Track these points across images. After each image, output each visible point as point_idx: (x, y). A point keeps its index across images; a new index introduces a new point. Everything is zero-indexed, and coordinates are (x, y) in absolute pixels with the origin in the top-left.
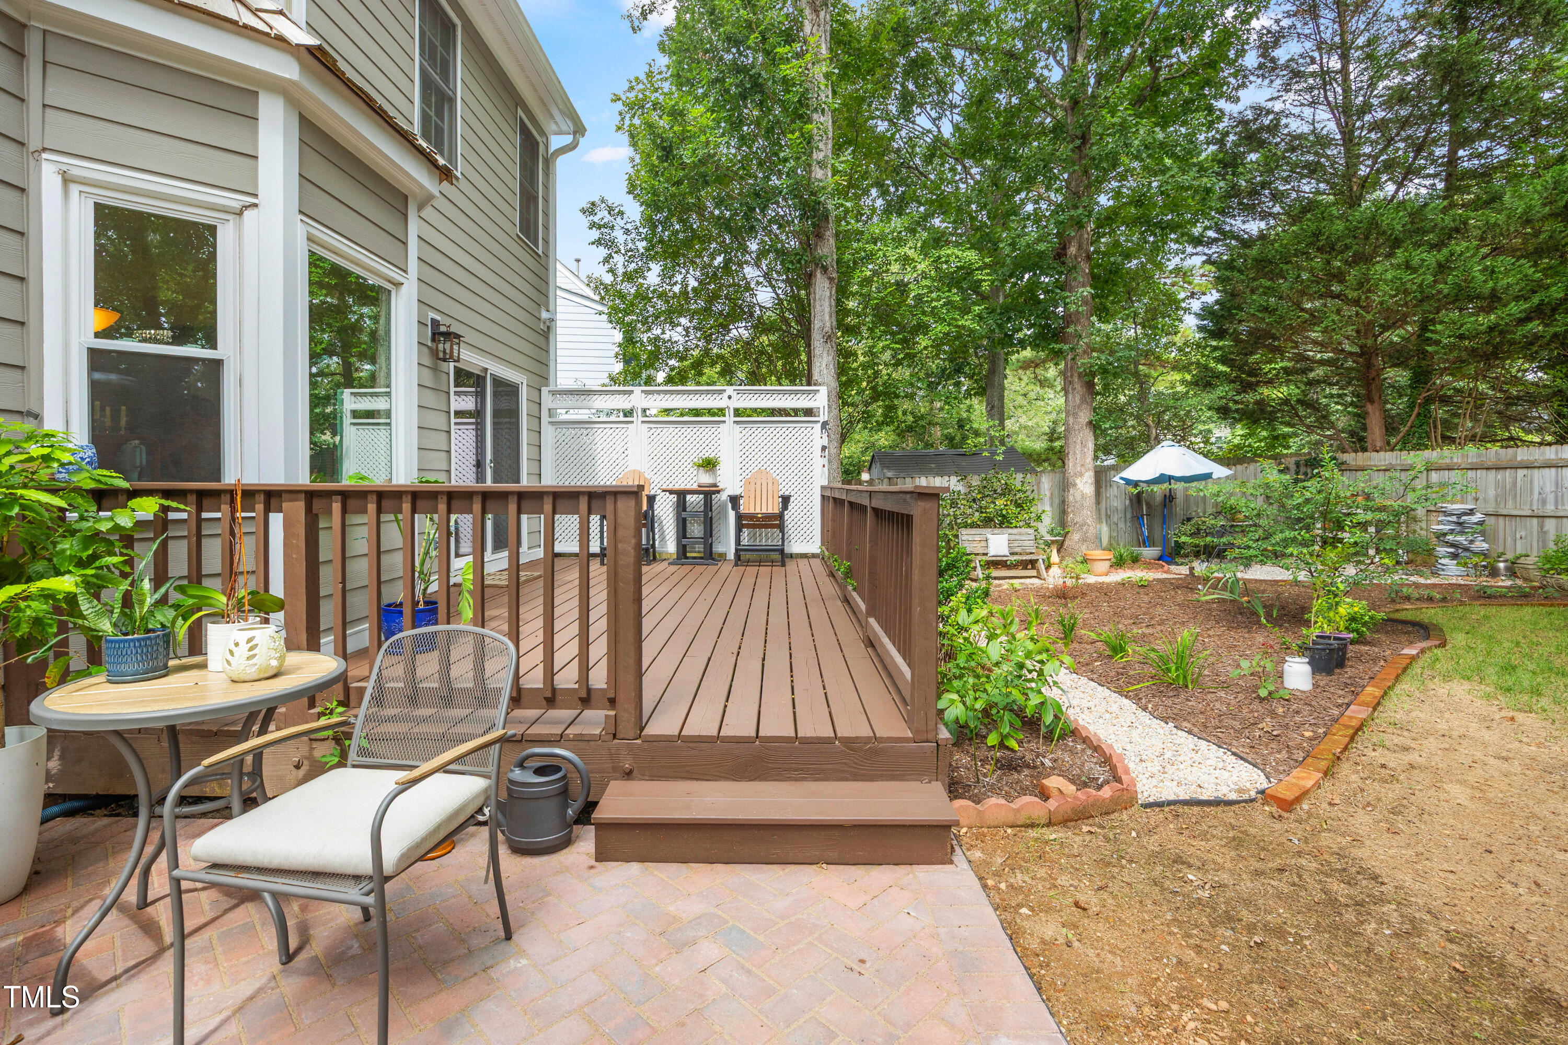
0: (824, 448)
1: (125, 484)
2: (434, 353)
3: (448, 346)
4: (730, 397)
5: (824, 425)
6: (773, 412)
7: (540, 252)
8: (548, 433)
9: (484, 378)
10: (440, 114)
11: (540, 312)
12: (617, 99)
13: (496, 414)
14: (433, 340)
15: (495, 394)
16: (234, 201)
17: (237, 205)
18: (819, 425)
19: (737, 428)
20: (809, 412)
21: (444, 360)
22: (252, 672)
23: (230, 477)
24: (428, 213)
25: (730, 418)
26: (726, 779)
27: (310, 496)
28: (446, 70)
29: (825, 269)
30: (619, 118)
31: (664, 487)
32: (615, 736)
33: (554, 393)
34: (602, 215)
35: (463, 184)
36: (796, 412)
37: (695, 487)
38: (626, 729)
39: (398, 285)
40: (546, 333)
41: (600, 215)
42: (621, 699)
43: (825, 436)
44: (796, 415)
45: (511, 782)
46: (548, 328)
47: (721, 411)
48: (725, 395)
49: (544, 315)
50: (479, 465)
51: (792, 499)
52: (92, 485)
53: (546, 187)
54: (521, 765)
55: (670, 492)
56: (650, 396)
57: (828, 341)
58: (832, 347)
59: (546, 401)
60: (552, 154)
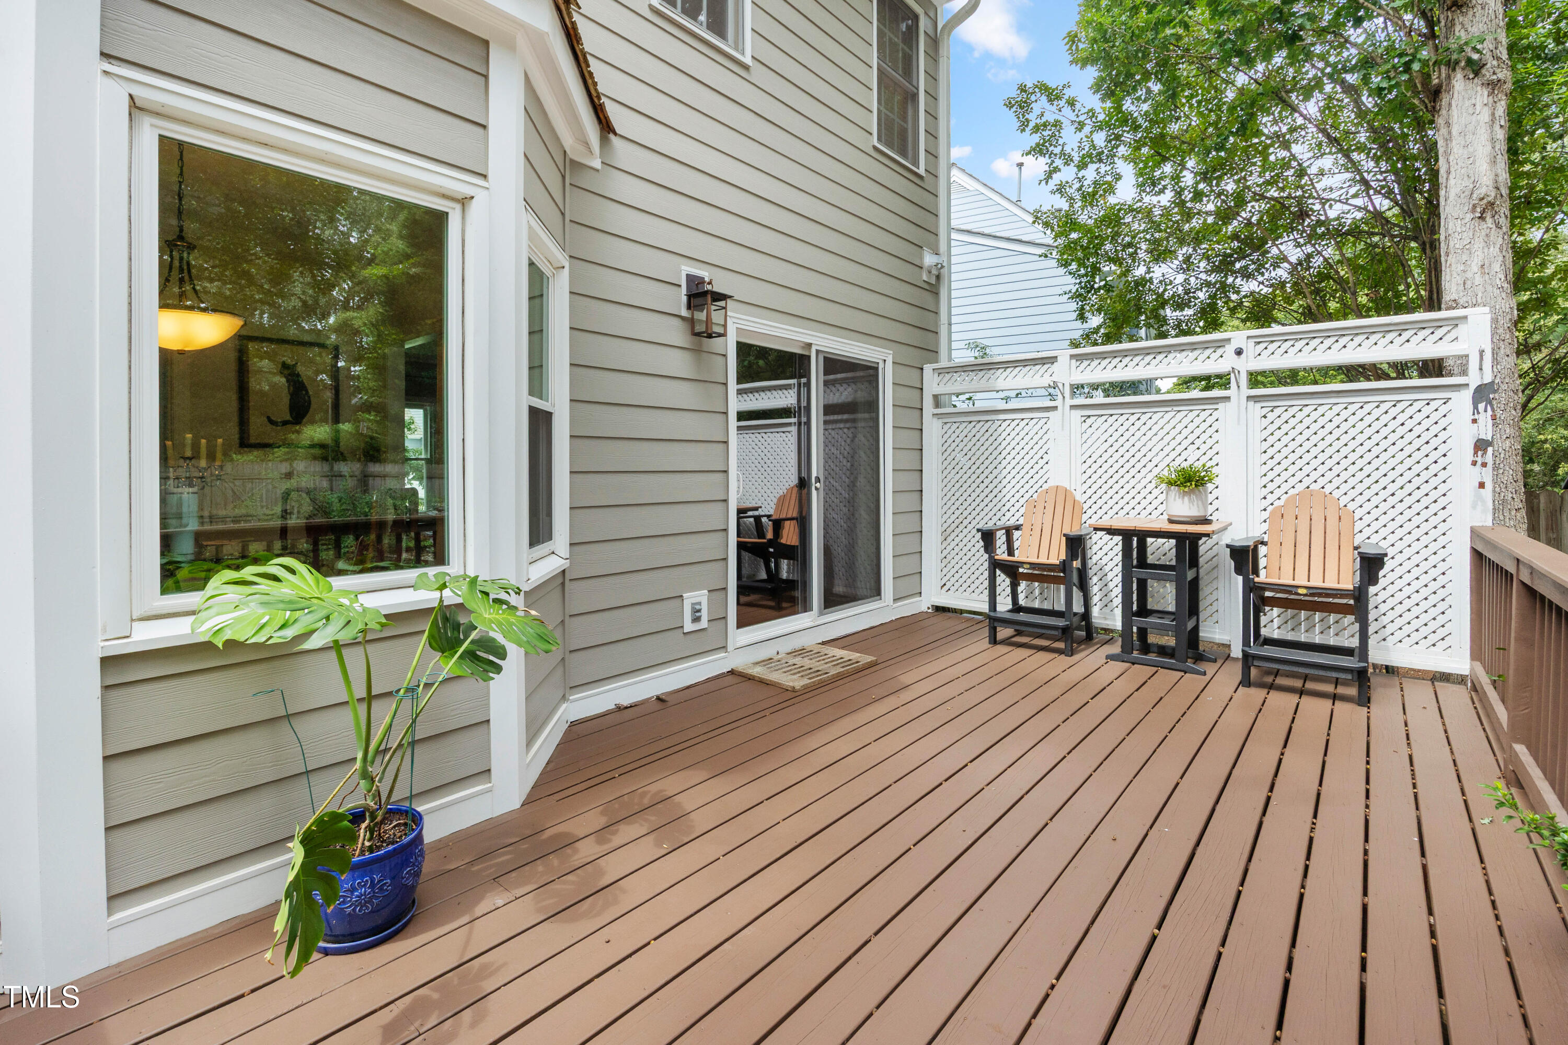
0: (1481, 446)
4: (1239, 352)
5: (1482, 394)
6: (1353, 372)
7: (921, 171)
8: (933, 429)
9: (805, 358)
11: (921, 258)
13: (831, 409)
18: (1466, 396)
19: (1256, 409)
25: (1239, 391)
29: (1475, 68)
33: (940, 372)
35: (759, 74)
36: (1401, 369)
37: (1162, 521)
40: (931, 285)
43: (1485, 419)
44: (1401, 375)
46: (938, 277)
47: (1221, 380)
48: (1230, 349)
49: (929, 259)
50: (803, 484)
51: (1389, 564)
53: (933, 77)
55: (1111, 531)
56: (1086, 363)
57: (1488, 215)
58: (1499, 227)
59: (933, 384)
60: (944, 27)
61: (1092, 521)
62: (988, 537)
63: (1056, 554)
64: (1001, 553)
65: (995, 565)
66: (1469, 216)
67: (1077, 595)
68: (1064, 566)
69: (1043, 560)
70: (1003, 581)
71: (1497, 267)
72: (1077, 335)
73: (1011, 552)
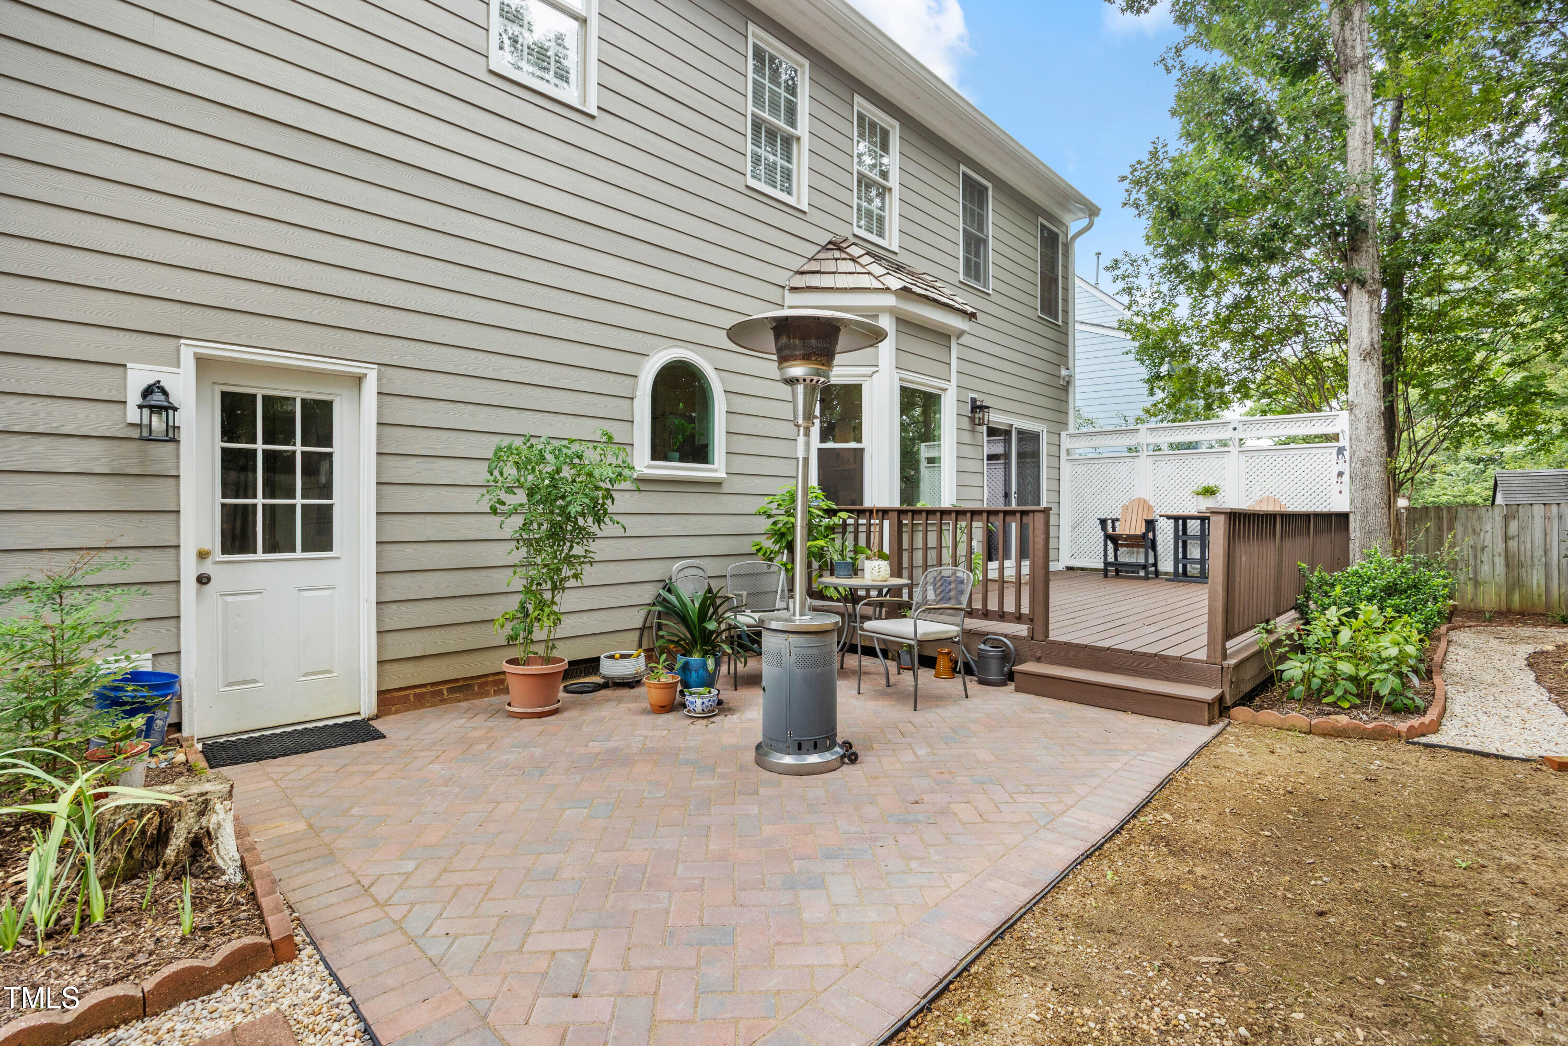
0: (1341, 473)
1: (835, 507)
2: (972, 420)
3: (981, 415)
4: (1235, 429)
5: (1342, 450)
7: (1060, 323)
8: (1066, 467)
9: (1010, 431)
10: (977, 255)
11: (1060, 371)
12: (1123, 178)
13: (1020, 456)
14: (972, 412)
15: (1020, 440)
16: (869, 370)
17: (870, 373)
18: (1336, 452)
19: (1243, 457)
20: (1327, 438)
21: (979, 425)
22: (880, 578)
23: (868, 503)
24: (963, 340)
25: (1234, 448)
26: (1091, 669)
27: (900, 512)
28: (981, 226)
29: (1362, 283)
30: (1127, 194)
31: (1163, 513)
32: (1032, 639)
33: (1071, 436)
34: (1125, 267)
35: (995, 297)
37: (1196, 514)
38: (1039, 635)
39: (945, 390)
40: (1064, 387)
41: (1123, 268)
42: (1036, 619)
43: (1341, 462)
45: (980, 649)
46: (1068, 382)
48: (1230, 427)
49: (1064, 373)
50: (1007, 496)
52: (825, 507)
53: (1065, 267)
54: (984, 643)
55: (1169, 517)
56: (1155, 433)
57: (1367, 359)
58: (1373, 365)
59: (1066, 442)
60: (1072, 238)
61: (1157, 512)
62: (1103, 522)
63: (1140, 529)
64: (1110, 531)
65: (1108, 537)
66: (1359, 359)
67: (1151, 554)
68: (1144, 536)
69: (1132, 532)
70: (1110, 546)
71: (1372, 385)
72: (1148, 405)
73: (1114, 530)
